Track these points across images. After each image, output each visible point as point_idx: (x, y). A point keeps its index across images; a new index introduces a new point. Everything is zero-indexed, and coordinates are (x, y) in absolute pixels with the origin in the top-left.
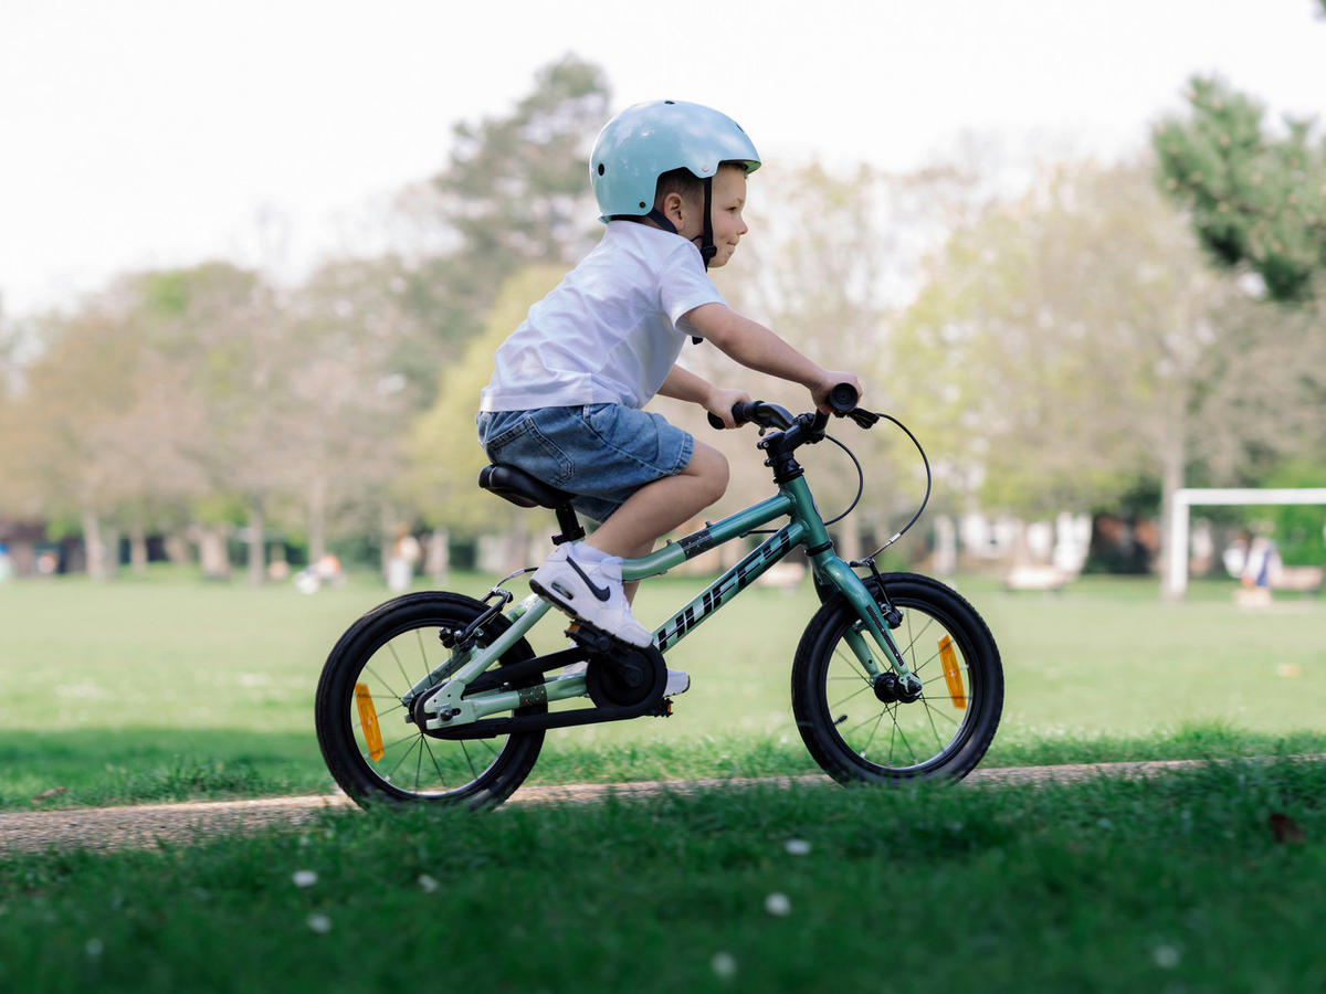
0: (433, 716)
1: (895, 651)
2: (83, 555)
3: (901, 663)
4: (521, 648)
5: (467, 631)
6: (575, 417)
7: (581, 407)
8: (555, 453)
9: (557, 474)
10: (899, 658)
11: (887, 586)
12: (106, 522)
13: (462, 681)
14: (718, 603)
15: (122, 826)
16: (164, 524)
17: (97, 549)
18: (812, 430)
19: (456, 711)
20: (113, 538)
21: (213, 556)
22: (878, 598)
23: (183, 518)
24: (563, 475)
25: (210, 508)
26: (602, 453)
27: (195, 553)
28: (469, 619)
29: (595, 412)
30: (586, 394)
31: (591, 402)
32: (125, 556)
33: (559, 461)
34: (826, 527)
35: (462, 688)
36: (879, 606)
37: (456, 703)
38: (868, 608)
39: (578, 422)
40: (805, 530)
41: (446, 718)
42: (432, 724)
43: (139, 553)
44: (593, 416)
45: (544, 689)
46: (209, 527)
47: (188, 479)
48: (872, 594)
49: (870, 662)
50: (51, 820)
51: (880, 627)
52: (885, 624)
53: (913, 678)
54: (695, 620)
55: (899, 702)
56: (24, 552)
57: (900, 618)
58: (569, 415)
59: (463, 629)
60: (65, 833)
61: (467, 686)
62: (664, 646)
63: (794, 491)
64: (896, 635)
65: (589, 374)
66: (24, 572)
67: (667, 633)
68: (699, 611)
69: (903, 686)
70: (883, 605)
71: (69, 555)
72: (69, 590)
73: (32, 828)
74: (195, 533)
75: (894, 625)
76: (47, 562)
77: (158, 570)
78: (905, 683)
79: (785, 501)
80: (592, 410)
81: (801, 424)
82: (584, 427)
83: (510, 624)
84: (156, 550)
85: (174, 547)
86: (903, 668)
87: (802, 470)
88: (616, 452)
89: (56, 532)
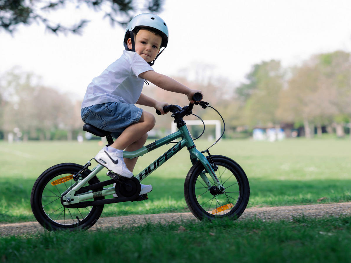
0: (65, 201)
1: (216, 178)
2: (304, 132)
3: (218, 182)
4: (95, 179)
5: (76, 175)
6: (103, 107)
7: (105, 104)
8: (100, 119)
9: (101, 125)
10: (217, 180)
11: (213, 159)
12: (311, 122)
13: (74, 190)
14: (158, 165)
15: (349, 208)
16: (326, 123)
17: (308, 130)
18: (188, 111)
19: (73, 200)
20: (313, 127)
21: (340, 131)
22: (210, 162)
23: (331, 120)
24: (103, 125)
25: (339, 118)
26: (114, 117)
27: (334, 131)
28: (78, 171)
29: (109, 105)
30: (105, 100)
31: (107, 102)
32: (316, 131)
33: (101, 121)
34: (193, 141)
35: (74, 192)
36: (211, 164)
37: (73, 197)
38: (207, 165)
39: (104, 108)
40: (186, 142)
41: (69, 202)
42: (65, 203)
43: (319, 131)
44: (109, 106)
45: (101, 192)
46: (338, 124)
47: (333, 110)
48: (208, 161)
49: (208, 183)
50: (328, 207)
51: (211, 171)
52: (213, 170)
53: (222, 186)
54: (151, 170)
55: (218, 194)
56: (288, 131)
57: (217, 168)
58: (101, 107)
59: (75, 174)
60: (333, 210)
61: (76, 192)
62: (141, 178)
63: (183, 130)
64: (216, 173)
65: (106, 94)
66: (288, 136)
67: (142, 174)
68: (152, 167)
69: (219, 189)
70: (212, 164)
71: (300, 132)
72: (301, 142)
73: (323, 209)
74: (335, 125)
75: (215, 170)
76: (295, 134)
77: (325, 135)
78: (219, 188)
79: (179, 133)
80: (108, 104)
81: (185, 109)
82: (106, 110)
83: (91, 172)
84: (324, 130)
85: (329, 129)
86: (219, 183)
87: (185, 123)
88: (118, 117)
89: (297, 126)
